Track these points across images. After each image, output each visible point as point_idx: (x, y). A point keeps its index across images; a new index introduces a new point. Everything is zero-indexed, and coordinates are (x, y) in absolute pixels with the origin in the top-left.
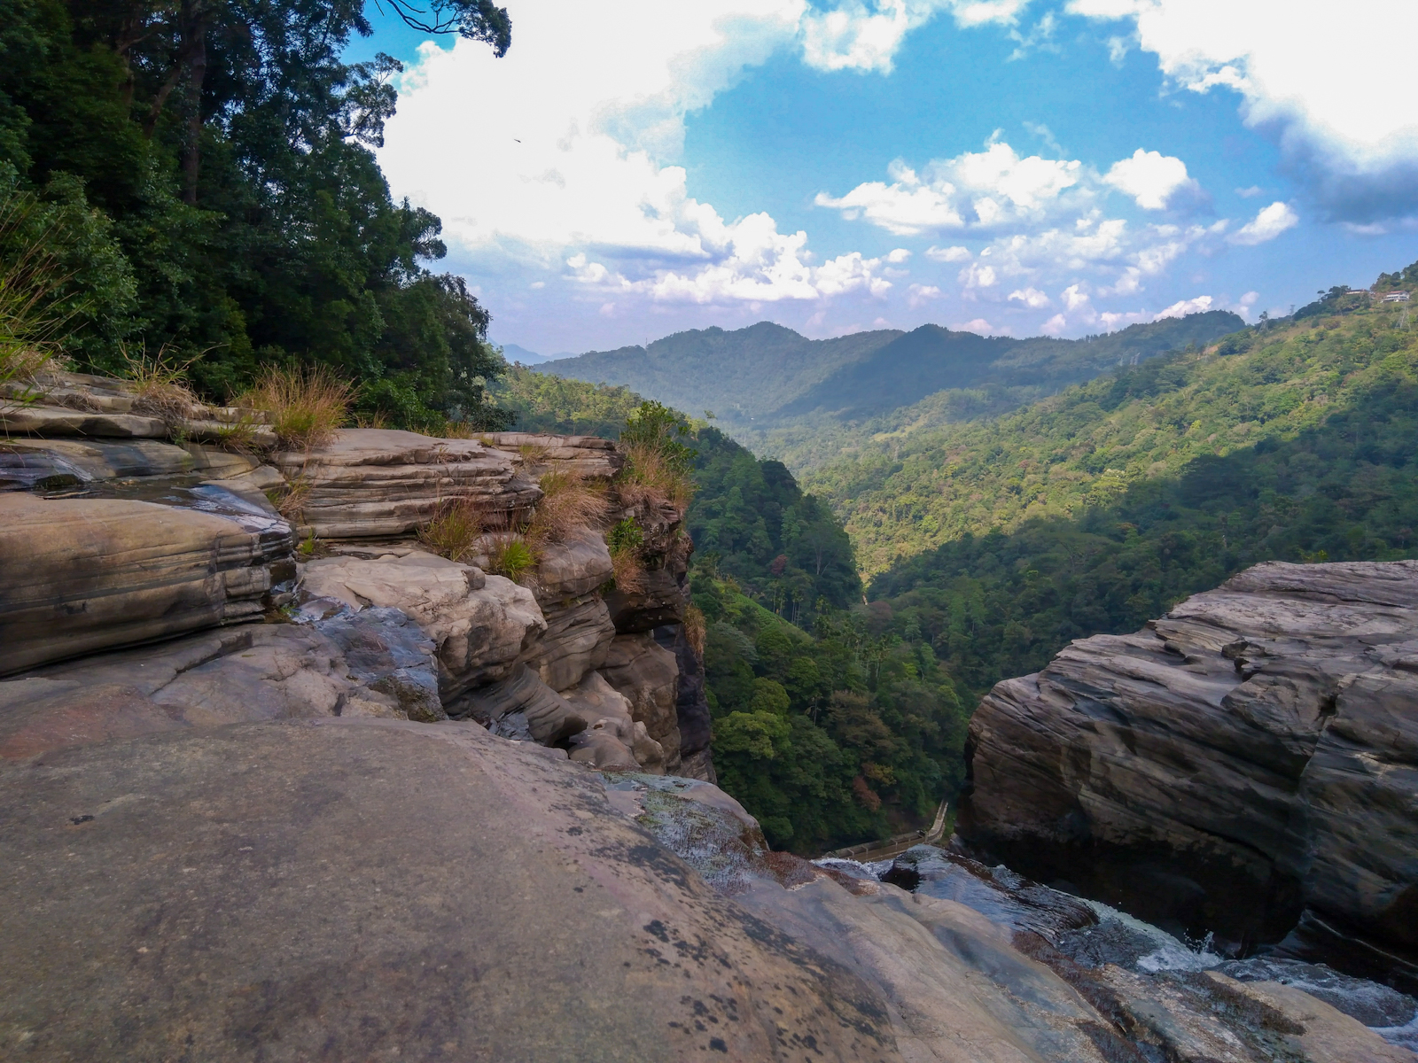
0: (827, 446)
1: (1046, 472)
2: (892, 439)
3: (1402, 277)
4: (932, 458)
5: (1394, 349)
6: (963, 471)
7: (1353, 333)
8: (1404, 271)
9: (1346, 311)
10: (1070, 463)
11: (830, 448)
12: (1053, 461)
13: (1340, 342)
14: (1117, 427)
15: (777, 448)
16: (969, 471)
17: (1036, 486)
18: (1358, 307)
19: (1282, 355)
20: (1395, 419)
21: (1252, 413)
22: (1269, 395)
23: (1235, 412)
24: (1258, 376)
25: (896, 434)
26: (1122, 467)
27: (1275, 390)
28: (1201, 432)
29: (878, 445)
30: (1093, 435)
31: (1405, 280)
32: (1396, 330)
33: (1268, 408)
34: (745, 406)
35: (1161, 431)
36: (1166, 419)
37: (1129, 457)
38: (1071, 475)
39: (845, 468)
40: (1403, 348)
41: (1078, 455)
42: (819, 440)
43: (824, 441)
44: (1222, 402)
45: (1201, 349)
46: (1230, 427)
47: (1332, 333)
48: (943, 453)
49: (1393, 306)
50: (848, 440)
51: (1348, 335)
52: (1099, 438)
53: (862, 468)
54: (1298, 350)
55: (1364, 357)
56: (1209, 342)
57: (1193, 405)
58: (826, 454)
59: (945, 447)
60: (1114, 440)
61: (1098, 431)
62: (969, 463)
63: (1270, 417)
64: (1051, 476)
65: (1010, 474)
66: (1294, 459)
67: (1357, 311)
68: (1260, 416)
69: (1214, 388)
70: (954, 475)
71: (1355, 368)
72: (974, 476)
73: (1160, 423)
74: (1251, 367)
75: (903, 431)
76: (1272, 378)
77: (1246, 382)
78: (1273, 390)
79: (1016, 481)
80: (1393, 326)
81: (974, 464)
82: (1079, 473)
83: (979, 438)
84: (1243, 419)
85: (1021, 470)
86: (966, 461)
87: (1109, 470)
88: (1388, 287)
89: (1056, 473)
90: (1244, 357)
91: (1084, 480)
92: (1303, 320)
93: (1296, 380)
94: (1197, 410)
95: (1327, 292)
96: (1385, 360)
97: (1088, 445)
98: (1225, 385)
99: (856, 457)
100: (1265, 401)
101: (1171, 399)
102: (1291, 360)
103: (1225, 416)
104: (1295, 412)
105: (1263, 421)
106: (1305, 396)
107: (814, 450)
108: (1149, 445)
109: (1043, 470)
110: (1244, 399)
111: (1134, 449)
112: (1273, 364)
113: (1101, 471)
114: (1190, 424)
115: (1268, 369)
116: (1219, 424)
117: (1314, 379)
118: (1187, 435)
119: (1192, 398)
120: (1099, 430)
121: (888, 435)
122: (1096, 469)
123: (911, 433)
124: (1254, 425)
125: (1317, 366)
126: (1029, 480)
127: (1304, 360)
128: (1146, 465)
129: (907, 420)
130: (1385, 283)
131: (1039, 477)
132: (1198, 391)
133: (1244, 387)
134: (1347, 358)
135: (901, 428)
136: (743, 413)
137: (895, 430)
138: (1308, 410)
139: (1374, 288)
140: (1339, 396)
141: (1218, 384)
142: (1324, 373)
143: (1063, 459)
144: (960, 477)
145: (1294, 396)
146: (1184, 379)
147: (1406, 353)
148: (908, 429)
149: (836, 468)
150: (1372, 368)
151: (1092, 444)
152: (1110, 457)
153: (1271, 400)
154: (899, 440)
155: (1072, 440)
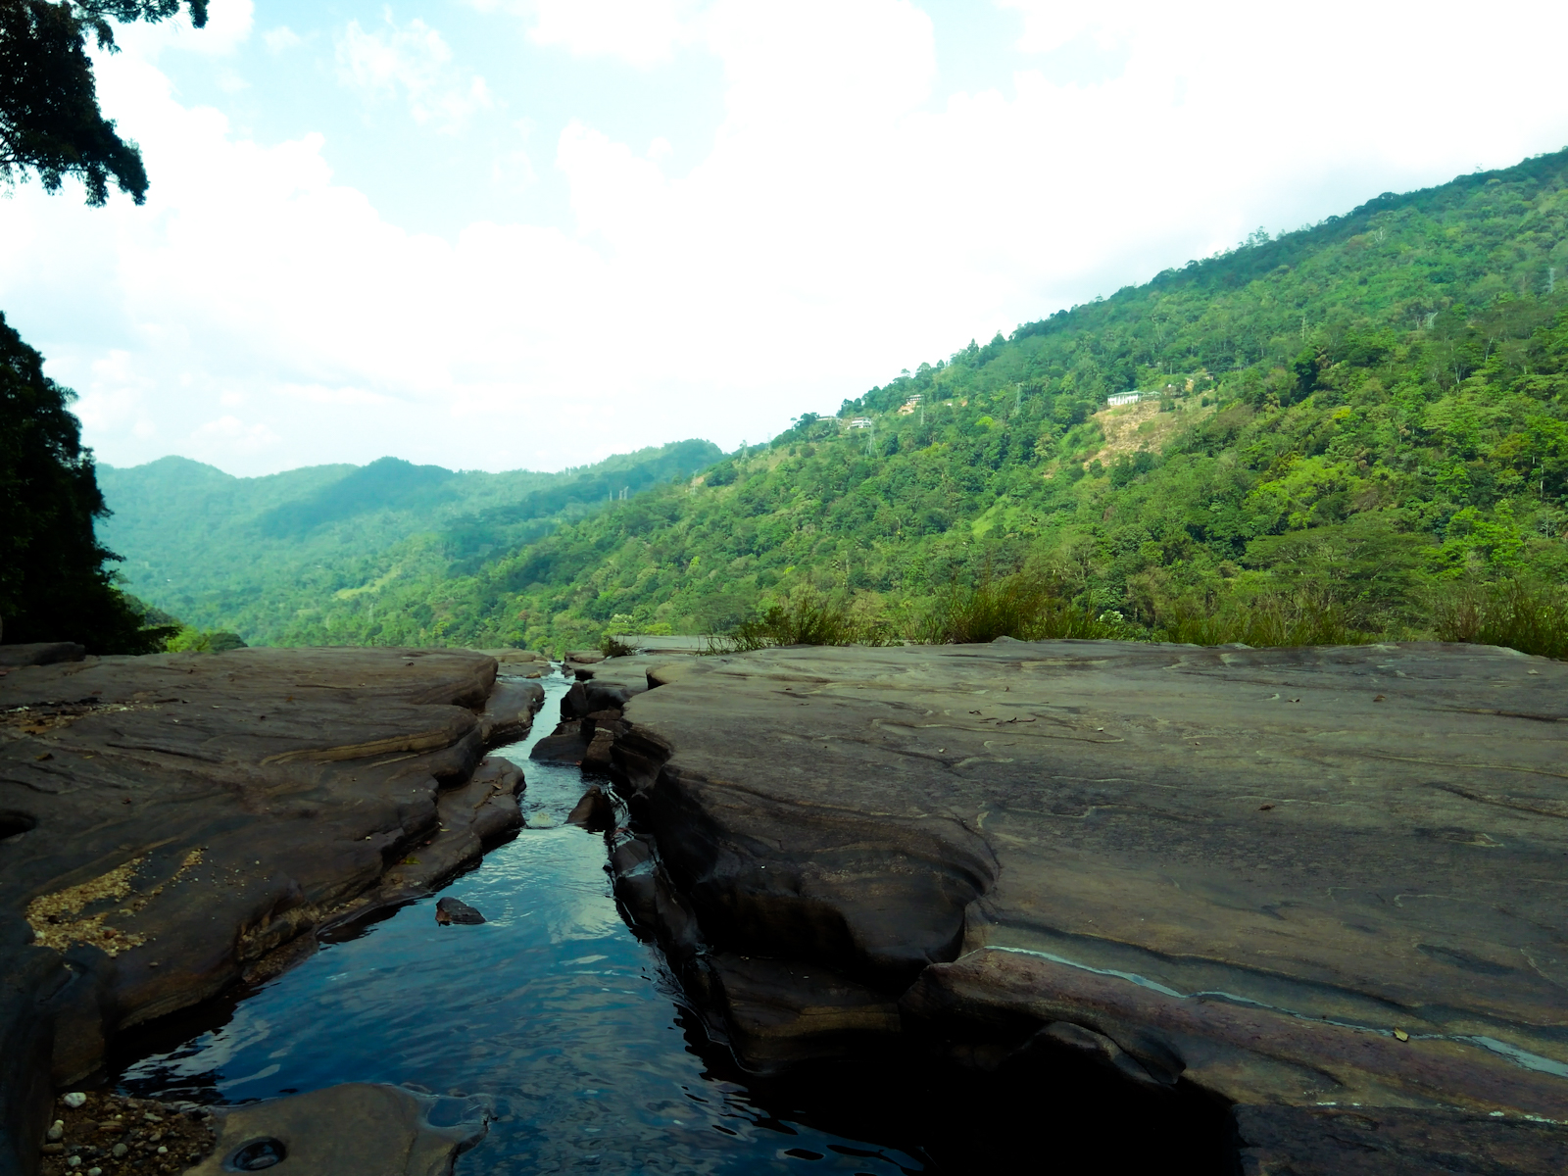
0: (278, 609)
1: (549, 623)
2: (361, 595)
3: (863, 403)
4: (416, 615)
5: (867, 476)
6: (455, 628)
7: (829, 460)
8: (864, 398)
9: (819, 438)
10: (572, 611)
11: (282, 611)
12: (554, 610)
13: (819, 470)
14: (617, 568)
15: (209, 615)
16: (462, 628)
17: (541, 639)
18: (828, 434)
19: (768, 485)
20: (877, 545)
21: (747, 547)
22: (760, 526)
23: (731, 546)
24: (747, 507)
25: (365, 589)
26: (628, 611)
27: (765, 521)
28: (701, 568)
29: (344, 604)
30: (593, 578)
31: (866, 406)
32: (866, 456)
33: (761, 540)
34: (156, 565)
35: (661, 570)
36: (665, 557)
37: (634, 600)
38: (577, 623)
39: (309, 634)
40: (875, 475)
41: (581, 601)
42: (267, 603)
43: (272, 603)
44: (717, 536)
45: (689, 481)
46: (729, 561)
47: (809, 462)
48: (428, 608)
49: (859, 432)
50: (304, 600)
51: (825, 462)
52: (599, 581)
53: (330, 633)
54: (782, 480)
55: (843, 484)
56: (695, 472)
57: (689, 542)
58: (278, 618)
59: (429, 601)
60: (616, 582)
61: (598, 575)
62: (461, 618)
63: (766, 549)
64: (555, 627)
65: (511, 627)
66: (794, 590)
67: (827, 438)
68: (755, 549)
69: (707, 522)
70: (446, 633)
71: (834, 496)
72: (469, 633)
73: (660, 561)
74: (740, 499)
75: (373, 585)
76: (761, 509)
77: (737, 514)
78: (763, 521)
79: (518, 635)
80: (863, 452)
81: (468, 619)
82: (586, 621)
83: (467, 589)
84: (740, 553)
85: (521, 622)
86: (457, 616)
87: (616, 616)
88: (852, 413)
89: (561, 623)
90: (731, 488)
91: (591, 628)
92: (780, 448)
93: (784, 511)
94: (694, 546)
95: (799, 419)
96: (861, 487)
97: (590, 589)
98: (717, 518)
99: (319, 619)
100: (758, 533)
101: (667, 535)
102: (776, 491)
103: (722, 550)
104: (786, 543)
105: (759, 555)
106: (794, 526)
107: (261, 615)
108: (652, 585)
109: (545, 620)
110: (738, 532)
111: (637, 592)
112: (761, 495)
113: (608, 617)
114: (689, 561)
115: (757, 500)
116: (717, 560)
117: (800, 508)
118: (687, 572)
119: (687, 534)
120: (599, 571)
121: (356, 591)
122: (603, 616)
123: (383, 587)
124: (751, 559)
125: (801, 495)
126: (532, 633)
127: (788, 489)
128: (653, 607)
129: (375, 571)
130: (849, 409)
131: (542, 629)
132: (691, 527)
133: (736, 520)
134: (827, 486)
135: (370, 581)
136: (155, 574)
137: (363, 583)
138: (799, 540)
139: (841, 414)
140: (825, 524)
141: (711, 518)
142: (808, 502)
143: (565, 607)
144: (452, 636)
145: (784, 527)
146: (676, 513)
147: (878, 479)
148: (379, 583)
149: (297, 636)
150: (850, 495)
151: (594, 587)
152: (615, 601)
153: (763, 532)
154: (369, 596)
155: (572, 585)
